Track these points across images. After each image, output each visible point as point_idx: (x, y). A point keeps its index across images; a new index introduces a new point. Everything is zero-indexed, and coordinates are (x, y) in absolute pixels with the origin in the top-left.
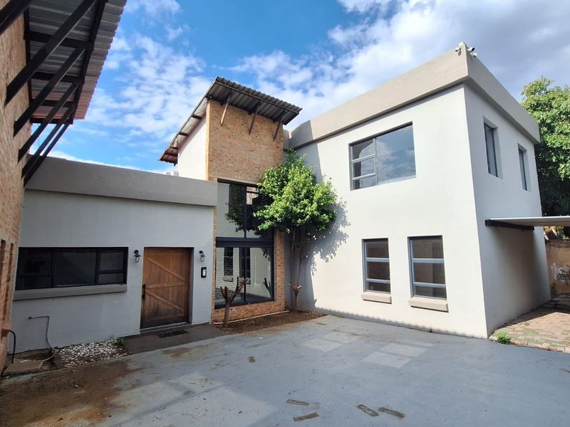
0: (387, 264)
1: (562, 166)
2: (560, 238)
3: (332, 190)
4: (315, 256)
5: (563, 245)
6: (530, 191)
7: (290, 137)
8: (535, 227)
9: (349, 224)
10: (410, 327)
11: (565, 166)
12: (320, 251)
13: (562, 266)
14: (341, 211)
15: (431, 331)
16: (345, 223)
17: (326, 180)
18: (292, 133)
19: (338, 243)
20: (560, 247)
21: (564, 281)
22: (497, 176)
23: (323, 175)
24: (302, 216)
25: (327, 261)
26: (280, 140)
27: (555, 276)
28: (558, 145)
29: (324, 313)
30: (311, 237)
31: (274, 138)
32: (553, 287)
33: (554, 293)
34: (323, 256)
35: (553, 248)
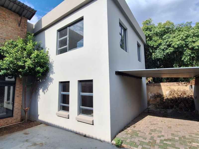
0: (68, 96)
1: (153, 54)
2: (152, 82)
3: (49, 55)
4: (40, 91)
5: (152, 85)
6: (141, 62)
7: (34, 28)
8: (142, 78)
9: (54, 73)
10: (76, 133)
11: (154, 54)
12: (42, 88)
13: (152, 93)
14: (52, 66)
15: (85, 136)
16: (53, 73)
17: (47, 50)
18: (35, 26)
19: (49, 83)
20: (151, 86)
21: (152, 99)
22: (126, 52)
23: (46, 47)
24: (23, 67)
25: (45, 94)
26: (24, 27)
27: (150, 97)
28: (152, 45)
29: (41, 123)
30: (39, 80)
31: (19, 25)
32: (149, 102)
33: (149, 104)
34: (43, 91)
35: (149, 86)
